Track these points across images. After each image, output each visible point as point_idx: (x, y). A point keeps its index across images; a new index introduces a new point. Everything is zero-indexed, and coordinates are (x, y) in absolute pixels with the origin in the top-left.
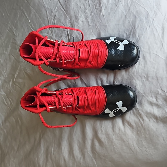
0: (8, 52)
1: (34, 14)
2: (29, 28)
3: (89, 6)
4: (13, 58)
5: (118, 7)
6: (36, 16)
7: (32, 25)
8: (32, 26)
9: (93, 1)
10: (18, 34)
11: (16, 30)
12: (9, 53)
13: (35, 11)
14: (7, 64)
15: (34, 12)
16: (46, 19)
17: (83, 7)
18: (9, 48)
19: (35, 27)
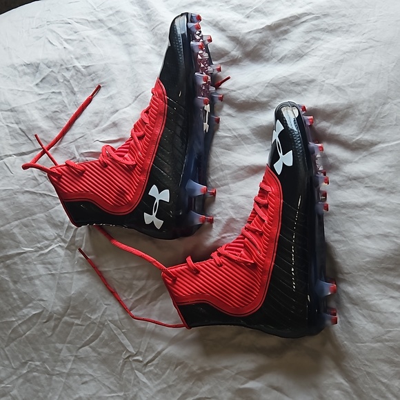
0: (69, 361)
1: (21, 229)
2: (42, 257)
3: (60, 93)
4: (87, 348)
5: (88, 37)
6: (26, 226)
7: (39, 245)
8: (41, 249)
9: (56, 83)
10: (41, 303)
11: (31, 305)
12: (72, 358)
13: (16, 223)
14: (94, 379)
15: (17, 226)
16: (41, 199)
17: (56, 106)
18: (61, 350)
19: (47, 239)
